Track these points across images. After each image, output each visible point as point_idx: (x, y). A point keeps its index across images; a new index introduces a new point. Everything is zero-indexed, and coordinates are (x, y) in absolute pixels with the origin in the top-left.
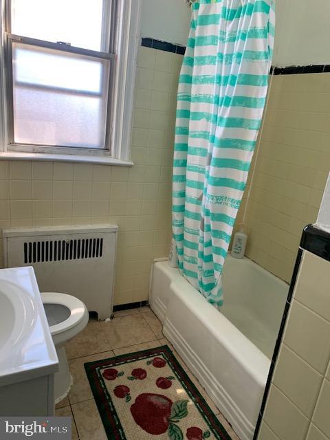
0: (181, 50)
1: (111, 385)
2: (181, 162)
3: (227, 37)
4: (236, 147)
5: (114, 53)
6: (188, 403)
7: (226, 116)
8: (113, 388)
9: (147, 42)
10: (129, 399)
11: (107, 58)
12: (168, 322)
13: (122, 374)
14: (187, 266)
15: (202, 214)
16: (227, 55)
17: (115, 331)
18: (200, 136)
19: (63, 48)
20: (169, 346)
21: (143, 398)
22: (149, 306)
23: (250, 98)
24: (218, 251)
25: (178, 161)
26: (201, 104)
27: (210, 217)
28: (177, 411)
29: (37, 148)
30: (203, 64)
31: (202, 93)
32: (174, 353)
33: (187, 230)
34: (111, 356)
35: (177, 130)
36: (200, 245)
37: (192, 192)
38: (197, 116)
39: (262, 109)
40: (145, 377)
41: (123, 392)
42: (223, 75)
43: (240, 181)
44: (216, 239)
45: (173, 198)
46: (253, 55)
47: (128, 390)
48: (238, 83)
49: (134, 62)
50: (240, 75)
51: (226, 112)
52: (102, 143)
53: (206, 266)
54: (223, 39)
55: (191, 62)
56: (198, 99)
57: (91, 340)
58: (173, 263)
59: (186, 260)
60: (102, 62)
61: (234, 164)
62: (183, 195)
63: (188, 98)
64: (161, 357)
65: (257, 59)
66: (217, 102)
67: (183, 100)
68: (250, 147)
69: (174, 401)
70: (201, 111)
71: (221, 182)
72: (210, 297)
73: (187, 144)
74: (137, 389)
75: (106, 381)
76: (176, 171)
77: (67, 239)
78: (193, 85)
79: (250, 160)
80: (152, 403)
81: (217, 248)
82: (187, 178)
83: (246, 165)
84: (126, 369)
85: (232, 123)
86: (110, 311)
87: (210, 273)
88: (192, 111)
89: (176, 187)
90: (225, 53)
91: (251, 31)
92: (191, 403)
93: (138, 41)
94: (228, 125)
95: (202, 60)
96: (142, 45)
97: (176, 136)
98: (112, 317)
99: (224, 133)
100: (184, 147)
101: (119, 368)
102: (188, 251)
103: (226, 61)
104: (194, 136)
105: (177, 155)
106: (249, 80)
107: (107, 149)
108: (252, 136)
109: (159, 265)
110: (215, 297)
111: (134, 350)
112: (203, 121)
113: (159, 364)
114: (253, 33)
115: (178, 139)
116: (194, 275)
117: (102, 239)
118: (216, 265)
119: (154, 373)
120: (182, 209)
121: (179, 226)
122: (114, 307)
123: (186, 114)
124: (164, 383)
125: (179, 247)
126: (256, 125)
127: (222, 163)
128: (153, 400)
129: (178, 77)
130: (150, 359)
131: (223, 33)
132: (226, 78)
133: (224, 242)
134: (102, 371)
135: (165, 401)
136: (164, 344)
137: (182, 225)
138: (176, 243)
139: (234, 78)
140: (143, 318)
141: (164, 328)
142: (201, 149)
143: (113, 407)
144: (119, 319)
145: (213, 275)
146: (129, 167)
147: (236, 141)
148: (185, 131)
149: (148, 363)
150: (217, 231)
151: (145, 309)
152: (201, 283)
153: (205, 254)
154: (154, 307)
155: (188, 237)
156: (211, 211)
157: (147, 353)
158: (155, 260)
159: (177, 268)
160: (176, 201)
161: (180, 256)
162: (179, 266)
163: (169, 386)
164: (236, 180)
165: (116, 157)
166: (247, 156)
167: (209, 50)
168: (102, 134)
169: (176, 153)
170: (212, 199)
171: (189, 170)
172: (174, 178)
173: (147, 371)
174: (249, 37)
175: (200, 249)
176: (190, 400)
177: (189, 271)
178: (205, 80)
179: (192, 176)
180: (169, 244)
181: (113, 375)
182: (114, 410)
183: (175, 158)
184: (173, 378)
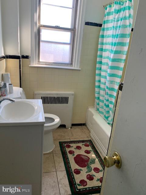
0: (100, 25)
1: (68, 150)
2: (99, 68)
3: (116, 20)
4: (118, 62)
5: (75, 28)
6: (96, 160)
7: (114, 50)
8: (69, 151)
9: (87, 24)
10: (74, 155)
11: (73, 30)
12: (92, 131)
13: (72, 147)
14: (100, 109)
15: (106, 88)
16: (116, 27)
17: (72, 133)
18: (106, 58)
19: (57, 28)
20: (92, 140)
21: (79, 156)
22: (86, 126)
23: (124, 43)
24: (111, 103)
25: (98, 68)
26: (107, 45)
27: (108, 89)
28: (91, 162)
29: (47, 64)
30: (108, 30)
31: (108, 41)
32: (93, 143)
33: (101, 95)
34: (69, 140)
35: (98, 56)
36: (105, 100)
37: (103, 80)
38: (106, 50)
39: (128, 47)
40: (81, 149)
41: (72, 152)
42: (114, 34)
43: (120, 75)
44: (110, 98)
45: (96, 83)
46: (125, 26)
47: (74, 152)
48: (119, 37)
49: (82, 31)
50: (120, 34)
51: (114, 48)
52: (70, 62)
53: (107, 109)
54: (114, 21)
55: (104, 30)
56: (106, 44)
57: (63, 134)
58: (95, 109)
59: (100, 107)
60: (71, 32)
61: (117, 68)
62: (100, 81)
63: (102, 44)
64: (88, 143)
65: (126, 28)
66: (112, 45)
67: (100, 44)
68: (123, 61)
69: (90, 158)
70: (107, 48)
71: (112, 75)
72: (108, 121)
73: (102, 61)
74: (77, 152)
75: (66, 148)
76: (97, 72)
77: (56, 96)
78: (104, 39)
79: (123, 67)
80: (82, 158)
81: (111, 101)
82: (101, 74)
83: (122, 68)
84: (74, 145)
85: (117, 52)
86: (70, 125)
87: (108, 112)
88: (104, 48)
89: (97, 78)
90: (115, 26)
91: (124, 17)
92: (97, 160)
93: (84, 23)
94: (115, 53)
95: (108, 29)
96: (85, 24)
97: (98, 58)
98: (71, 128)
99: (114, 56)
100: (101, 63)
101: (71, 145)
102: (101, 104)
103: (115, 29)
104: (104, 58)
105: (98, 66)
106: (123, 36)
107: (72, 64)
108: (124, 57)
109: (90, 109)
110: (110, 121)
111: (78, 140)
112: (108, 52)
113: (87, 146)
114: (125, 18)
115: (98, 59)
116: (102, 113)
117: (68, 97)
118: (110, 108)
119: (84, 148)
120: (99, 87)
121: (98, 93)
122: (72, 124)
123: (102, 50)
124: (88, 152)
125: (97, 102)
126: (125, 53)
127: (112, 68)
128: (83, 157)
129: (99, 36)
130: (83, 143)
131: (115, 19)
132: (115, 35)
133: (113, 99)
134: (65, 145)
135: (87, 158)
136: (90, 139)
137: (99, 93)
138: (97, 101)
139: (118, 35)
140: (83, 129)
141: (91, 134)
142: (106, 63)
143: (68, 156)
144: (74, 129)
145: (109, 113)
146: (79, 70)
147: (118, 59)
148: (101, 56)
149: (83, 145)
150: (111, 95)
151: (84, 127)
152: (105, 116)
153: (106, 104)
154: (88, 126)
155: (101, 98)
156: (108, 87)
157: (83, 141)
158: (89, 107)
159: (97, 111)
160: (97, 84)
161: (98, 106)
162: (98, 110)
163: (90, 153)
164: (118, 74)
165: (74, 67)
166: (122, 65)
167: (110, 25)
168: (70, 58)
169: (97, 65)
170: (109, 82)
171: (102, 71)
172: (96, 75)
173: (82, 147)
174: (123, 20)
175: (105, 102)
176: (97, 159)
177: (101, 112)
178: (109, 37)
179: (103, 74)
180: (94, 101)
181: (69, 147)
182: (68, 157)
183: (97, 67)
184: (91, 151)
